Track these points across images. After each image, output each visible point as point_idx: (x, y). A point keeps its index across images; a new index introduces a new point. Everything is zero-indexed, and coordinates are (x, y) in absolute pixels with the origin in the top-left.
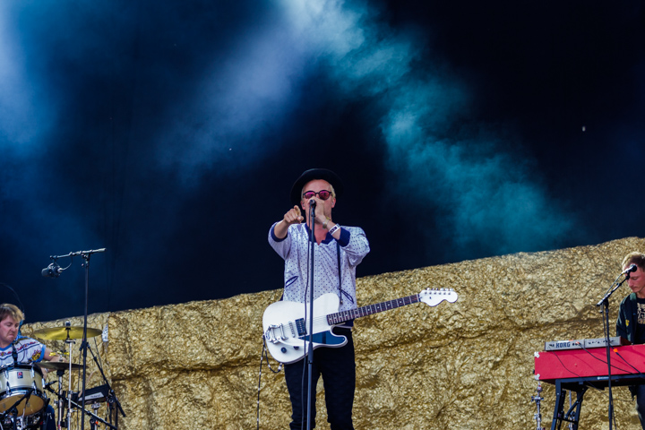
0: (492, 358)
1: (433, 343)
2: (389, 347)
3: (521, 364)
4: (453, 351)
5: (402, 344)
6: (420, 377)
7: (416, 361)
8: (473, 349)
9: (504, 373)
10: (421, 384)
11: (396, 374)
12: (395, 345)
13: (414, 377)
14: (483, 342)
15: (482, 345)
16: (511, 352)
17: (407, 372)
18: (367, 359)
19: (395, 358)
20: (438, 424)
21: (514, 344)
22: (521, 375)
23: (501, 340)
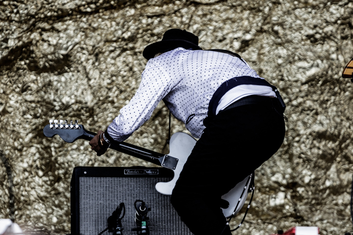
0: (239, 34)
1: (151, 10)
2: (86, 13)
3: (280, 44)
4: (182, 22)
5: (106, 9)
6: (130, 59)
7: (126, 36)
8: (210, 20)
9: (254, 57)
10: (131, 69)
11: (96, 54)
12: (96, 11)
13: (121, 59)
14: (225, 10)
15: (224, 16)
16: (265, 27)
17: (112, 51)
18: (53, 29)
19: (95, 30)
20: (156, 130)
21: (270, 15)
22: (280, 61)
23: (251, 9)
